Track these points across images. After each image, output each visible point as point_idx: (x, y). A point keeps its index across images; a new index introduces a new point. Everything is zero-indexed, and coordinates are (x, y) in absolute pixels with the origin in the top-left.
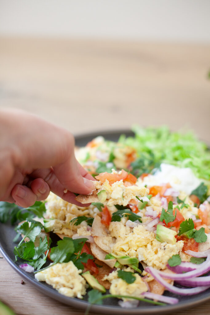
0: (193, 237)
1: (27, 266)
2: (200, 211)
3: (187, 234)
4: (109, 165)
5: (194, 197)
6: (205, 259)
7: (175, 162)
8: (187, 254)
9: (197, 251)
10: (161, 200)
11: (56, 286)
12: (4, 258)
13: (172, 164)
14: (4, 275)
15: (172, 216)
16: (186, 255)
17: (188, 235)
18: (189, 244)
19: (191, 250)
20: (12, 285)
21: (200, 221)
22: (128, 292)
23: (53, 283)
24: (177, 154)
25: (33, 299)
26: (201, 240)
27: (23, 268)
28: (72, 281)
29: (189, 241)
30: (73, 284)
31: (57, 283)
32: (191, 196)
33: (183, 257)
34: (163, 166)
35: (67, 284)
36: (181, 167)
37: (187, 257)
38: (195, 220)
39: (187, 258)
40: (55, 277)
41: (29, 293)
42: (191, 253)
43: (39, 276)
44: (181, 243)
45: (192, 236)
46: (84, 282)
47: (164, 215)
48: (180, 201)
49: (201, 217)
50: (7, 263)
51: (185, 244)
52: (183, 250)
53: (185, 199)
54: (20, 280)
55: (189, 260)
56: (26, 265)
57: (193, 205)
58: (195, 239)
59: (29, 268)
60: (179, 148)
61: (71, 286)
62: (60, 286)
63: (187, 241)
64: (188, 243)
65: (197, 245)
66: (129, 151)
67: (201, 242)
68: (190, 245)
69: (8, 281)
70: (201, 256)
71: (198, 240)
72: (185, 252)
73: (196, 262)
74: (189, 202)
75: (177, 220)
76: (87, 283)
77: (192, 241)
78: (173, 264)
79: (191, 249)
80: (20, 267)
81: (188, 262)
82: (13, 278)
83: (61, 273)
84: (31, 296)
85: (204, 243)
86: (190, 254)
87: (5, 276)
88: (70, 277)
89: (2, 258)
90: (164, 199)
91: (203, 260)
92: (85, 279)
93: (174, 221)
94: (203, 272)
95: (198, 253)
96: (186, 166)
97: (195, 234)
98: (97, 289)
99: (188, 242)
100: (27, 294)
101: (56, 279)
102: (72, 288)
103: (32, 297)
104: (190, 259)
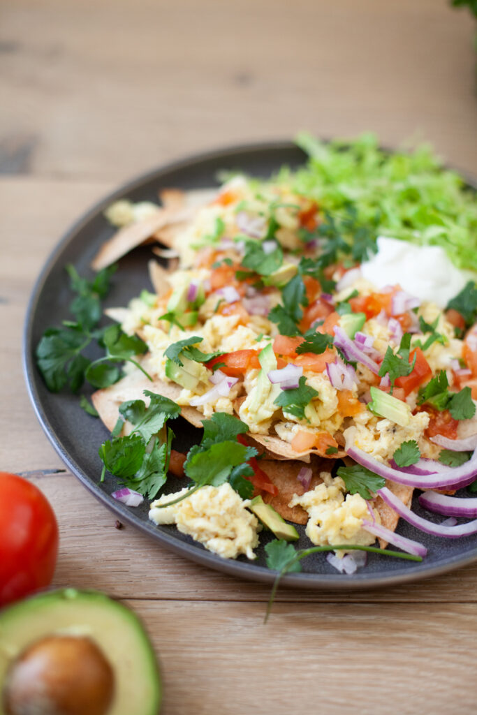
0: (448, 406)
1: (129, 493)
2: (466, 350)
3: (436, 401)
4: (269, 247)
5: (454, 315)
6: (469, 454)
7: (406, 232)
8: (433, 443)
9: (454, 438)
10: (387, 325)
11: (199, 536)
12: (67, 470)
13: (400, 238)
14: (75, 511)
15: (406, 363)
16: (432, 445)
17: (437, 404)
18: (440, 423)
19: (442, 434)
20: (96, 532)
21: (469, 372)
22: (344, 537)
23: (193, 531)
24: (411, 211)
25: (147, 560)
26: (463, 414)
27: (120, 499)
28: (231, 526)
29: (440, 415)
30: (233, 530)
31: (202, 530)
32: (446, 311)
33: (426, 448)
34: (382, 242)
35: (221, 532)
36: (420, 244)
37: (433, 448)
38: (458, 371)
39: (434, 451)
40: (193, 517)
41: (137, 548)
42: (441, 441)
43: (157, 513)
44: (424, 418)
45: (446, 406)
46: (256, 524)
47: (390, 363)
48: (427, 328)
49: (469, 363)
50: (79, 483)
51: (432, 422)
52: (427, 434)
53: (437, 322)
54: (112, 521)
55: (436, 455)
56: (127, 493)
57: (452, 334)
58: (451, 411)
59: (133, 498)
60: (412, 196)
61: (231, 534)
62: (207, 535)
63: (436, 415)
64: (438, 421)
65: (456, 424)
66: (306, 207)
67: (463, 418)
68: (442, 425)
69: (86, 523)
70: (461, 449)
71: (456, 413)
72: (431, 439)
73: (450, 461)
74: (445, 328)
75: (417, 373)
76: (260, 522)
77: (447, 416)
78: (405, 462)
79: (443, 432)
80: (114, 495)
81: (434, 460)
82: (97, 515)
83: (209, 512)
84: (143, 555)
85: (468, 420)
86: (439, 443)
87: (78, 513)
88: (228, 518)
89: (64, 471)
90: (393, 323)
91: (466, 457)
92: (256, 516)
93: (408, 375)
94: (461, 479)
95: (456, 441)
96: (433, 242)
97: (451, 402)
98: (284, 536)
99: (437, 418)
100: (132, 550)
101: (199, 523)
102: (232, 539)
103: (145, 557)
104: (440, 454)
